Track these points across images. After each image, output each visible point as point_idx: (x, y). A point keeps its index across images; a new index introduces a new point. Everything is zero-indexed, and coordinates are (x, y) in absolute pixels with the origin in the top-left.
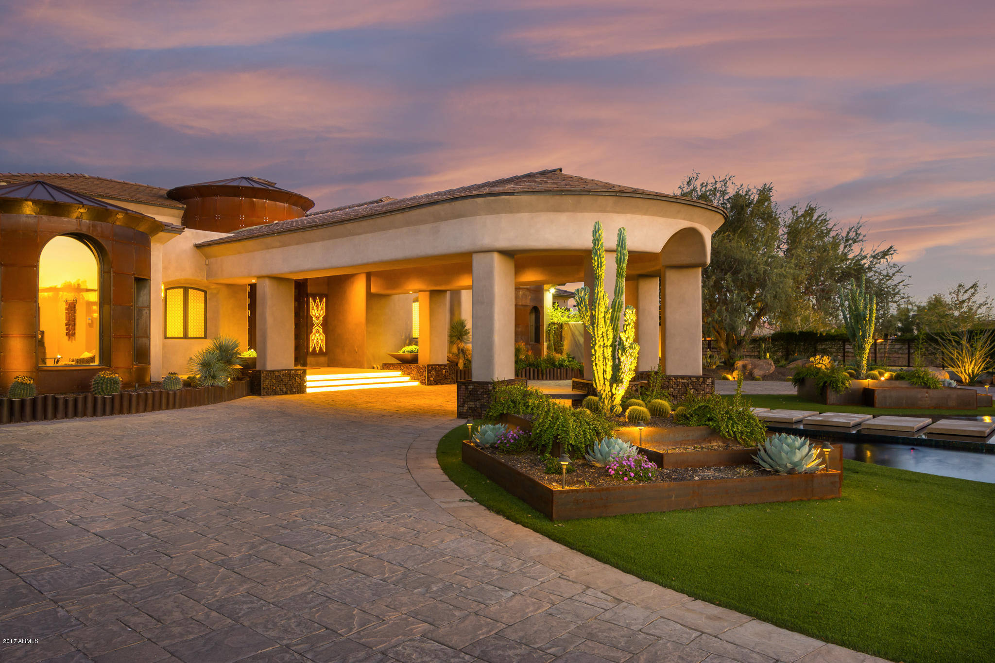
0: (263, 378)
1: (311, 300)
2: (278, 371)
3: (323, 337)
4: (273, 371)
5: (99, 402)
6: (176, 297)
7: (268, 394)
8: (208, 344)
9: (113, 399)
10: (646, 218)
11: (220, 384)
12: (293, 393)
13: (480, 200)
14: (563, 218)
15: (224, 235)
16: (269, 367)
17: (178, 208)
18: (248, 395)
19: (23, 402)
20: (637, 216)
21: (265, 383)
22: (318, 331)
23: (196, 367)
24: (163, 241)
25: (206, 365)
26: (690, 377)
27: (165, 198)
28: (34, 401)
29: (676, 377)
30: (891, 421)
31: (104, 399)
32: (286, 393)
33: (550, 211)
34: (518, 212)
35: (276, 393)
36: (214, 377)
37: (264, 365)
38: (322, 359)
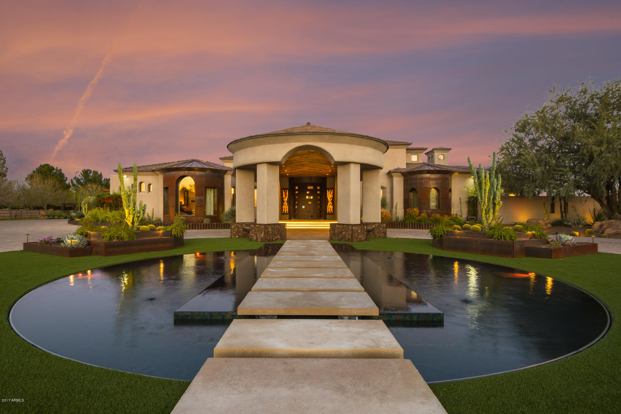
1: (328, 190)
3: (332, 207)
22: (331, 204)
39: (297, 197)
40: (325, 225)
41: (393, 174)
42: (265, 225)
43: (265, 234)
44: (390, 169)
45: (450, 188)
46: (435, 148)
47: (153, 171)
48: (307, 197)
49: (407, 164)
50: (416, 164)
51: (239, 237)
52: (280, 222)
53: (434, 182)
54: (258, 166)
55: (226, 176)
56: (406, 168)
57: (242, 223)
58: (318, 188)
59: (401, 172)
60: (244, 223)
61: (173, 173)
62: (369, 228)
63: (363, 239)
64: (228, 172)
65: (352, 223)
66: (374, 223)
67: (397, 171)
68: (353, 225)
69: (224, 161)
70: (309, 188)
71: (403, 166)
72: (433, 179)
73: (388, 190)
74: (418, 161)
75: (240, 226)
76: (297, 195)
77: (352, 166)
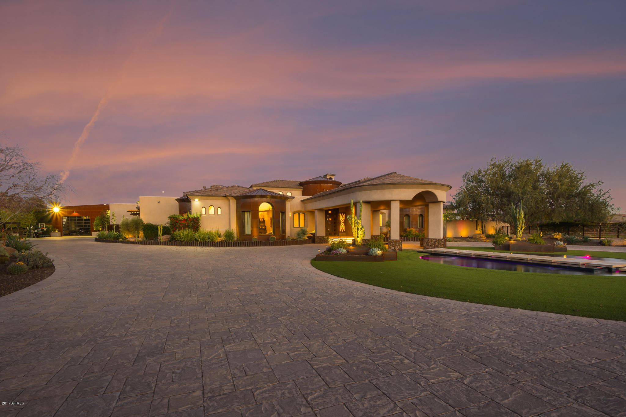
0: (315, 239)
1: (340, 214)
2: (320, 237)
3: (344, 227)
4: (319, 237)
5: (270, 242)
6: (296, 215)
7: (317, 243)
8: (299, 229)
9: (273, 242)
10: (406, 190)
11: (302, 240)
12: (325, 243)
13: (356, 188)
14: (379, 191)
15: (309, 197)
16: (318, 236)
17: (301, 188)
18: (312, 243)
19: (254, 242)
20: (401, 189)
21: (316, 240)
22: (343, 224)
23: (296, 235)
24: (290, 201)
25: (298, 234)
26: (436, 239)
27: (298, 185)
28: (256, 242)
29: (431, 239)
30: (498, 254)
31: (271, 242)
32: (323, 243)
33: (374, 190)
34: (367, 191)
35: (320, 243)
36: (300, 238)
37: (316, 235)
38: (344, 234)
47: (226, 196)
55: (286, 202)
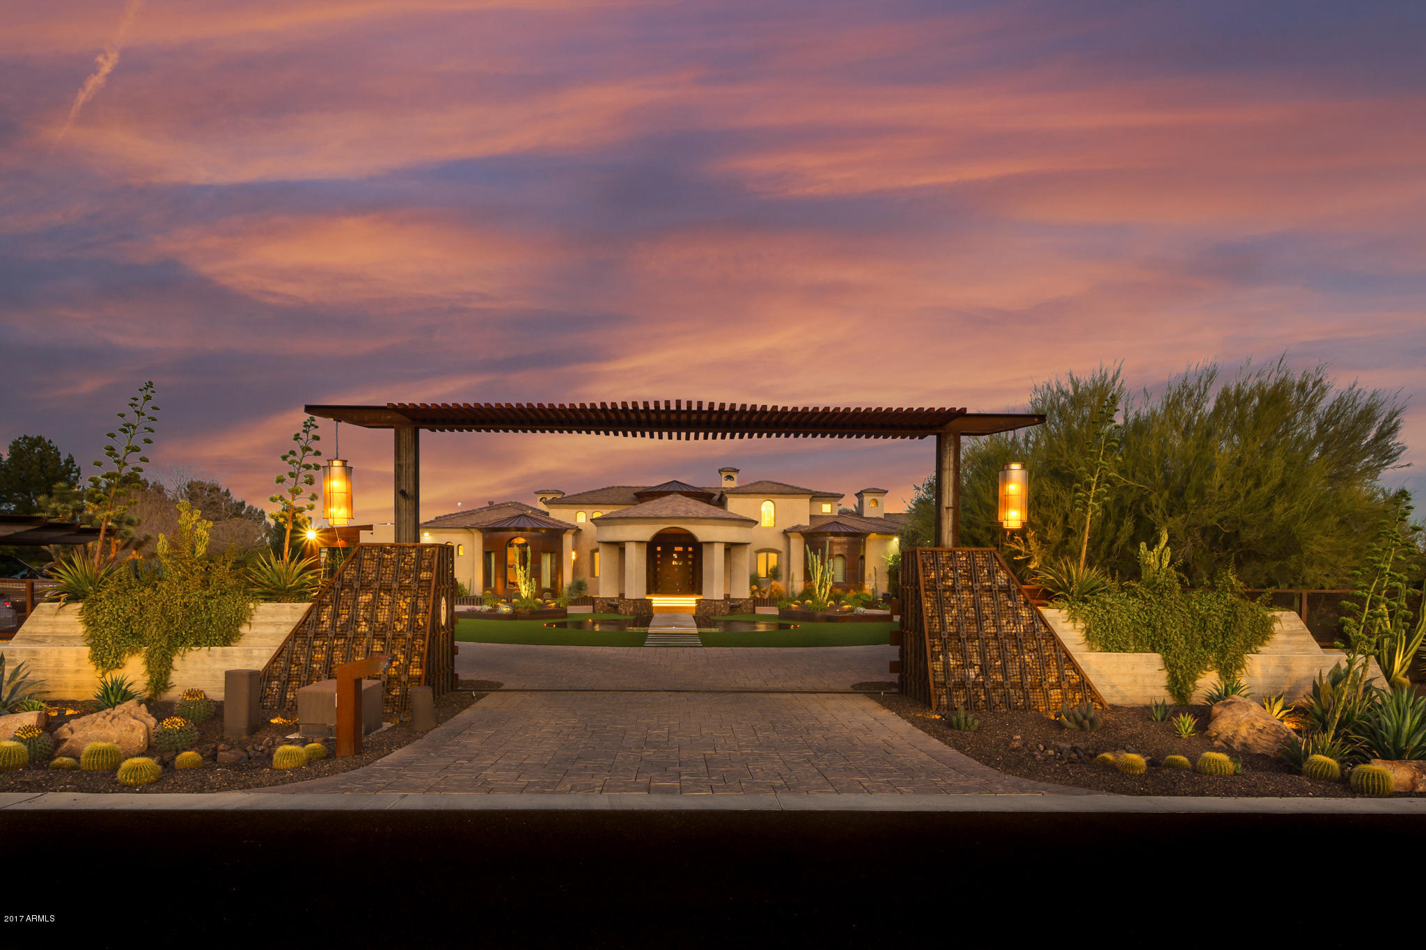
39: (659, 562)
40: (689, 602)
41: (788, 534)
42: (633, 600)
43: (634, 608)
44: (786, 528)
45: (862, 554)
46: (865, 488)
47: (466, 528)
48: (674, 563)
49: (812, 517)
50: (828, 517)
51: (604, 612)
52: (647, 598)
53: (839, 547)
54: (626, 544)
55: (565, 536)
56: (809, 524)
57: (607, 598)
58: (690, 549)
59: (800, 532)
60: (609, 598)
61: (501, 534)
62: (736, 604)
63: (726, 613)
64: (568, 531)
65: (715, 598)
66: (741, 599)
67: (795, 529)
68: (716, 601)
69: (550, 506)
70: (677, 549)
71: (805, 522)
72: (839, 544)
73: (784, 555)
74: (831, 513)
75: (604, 601)
76: (659, 559)
77: (716, 545)
